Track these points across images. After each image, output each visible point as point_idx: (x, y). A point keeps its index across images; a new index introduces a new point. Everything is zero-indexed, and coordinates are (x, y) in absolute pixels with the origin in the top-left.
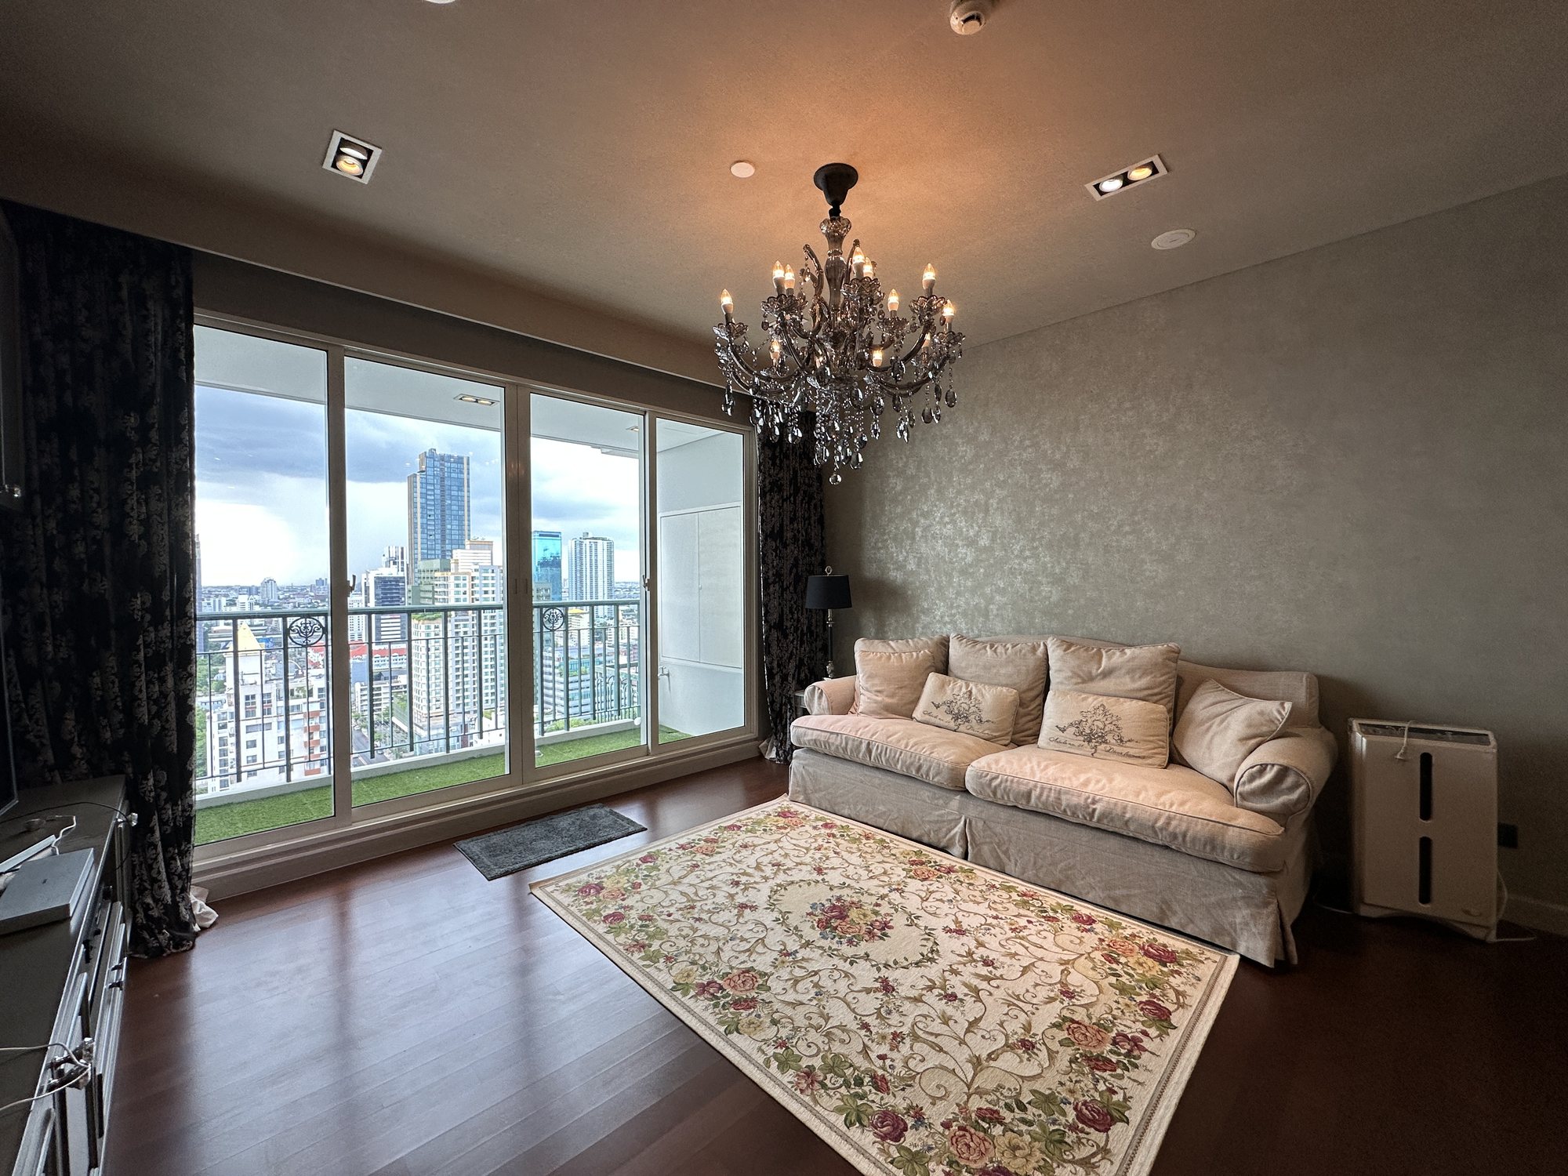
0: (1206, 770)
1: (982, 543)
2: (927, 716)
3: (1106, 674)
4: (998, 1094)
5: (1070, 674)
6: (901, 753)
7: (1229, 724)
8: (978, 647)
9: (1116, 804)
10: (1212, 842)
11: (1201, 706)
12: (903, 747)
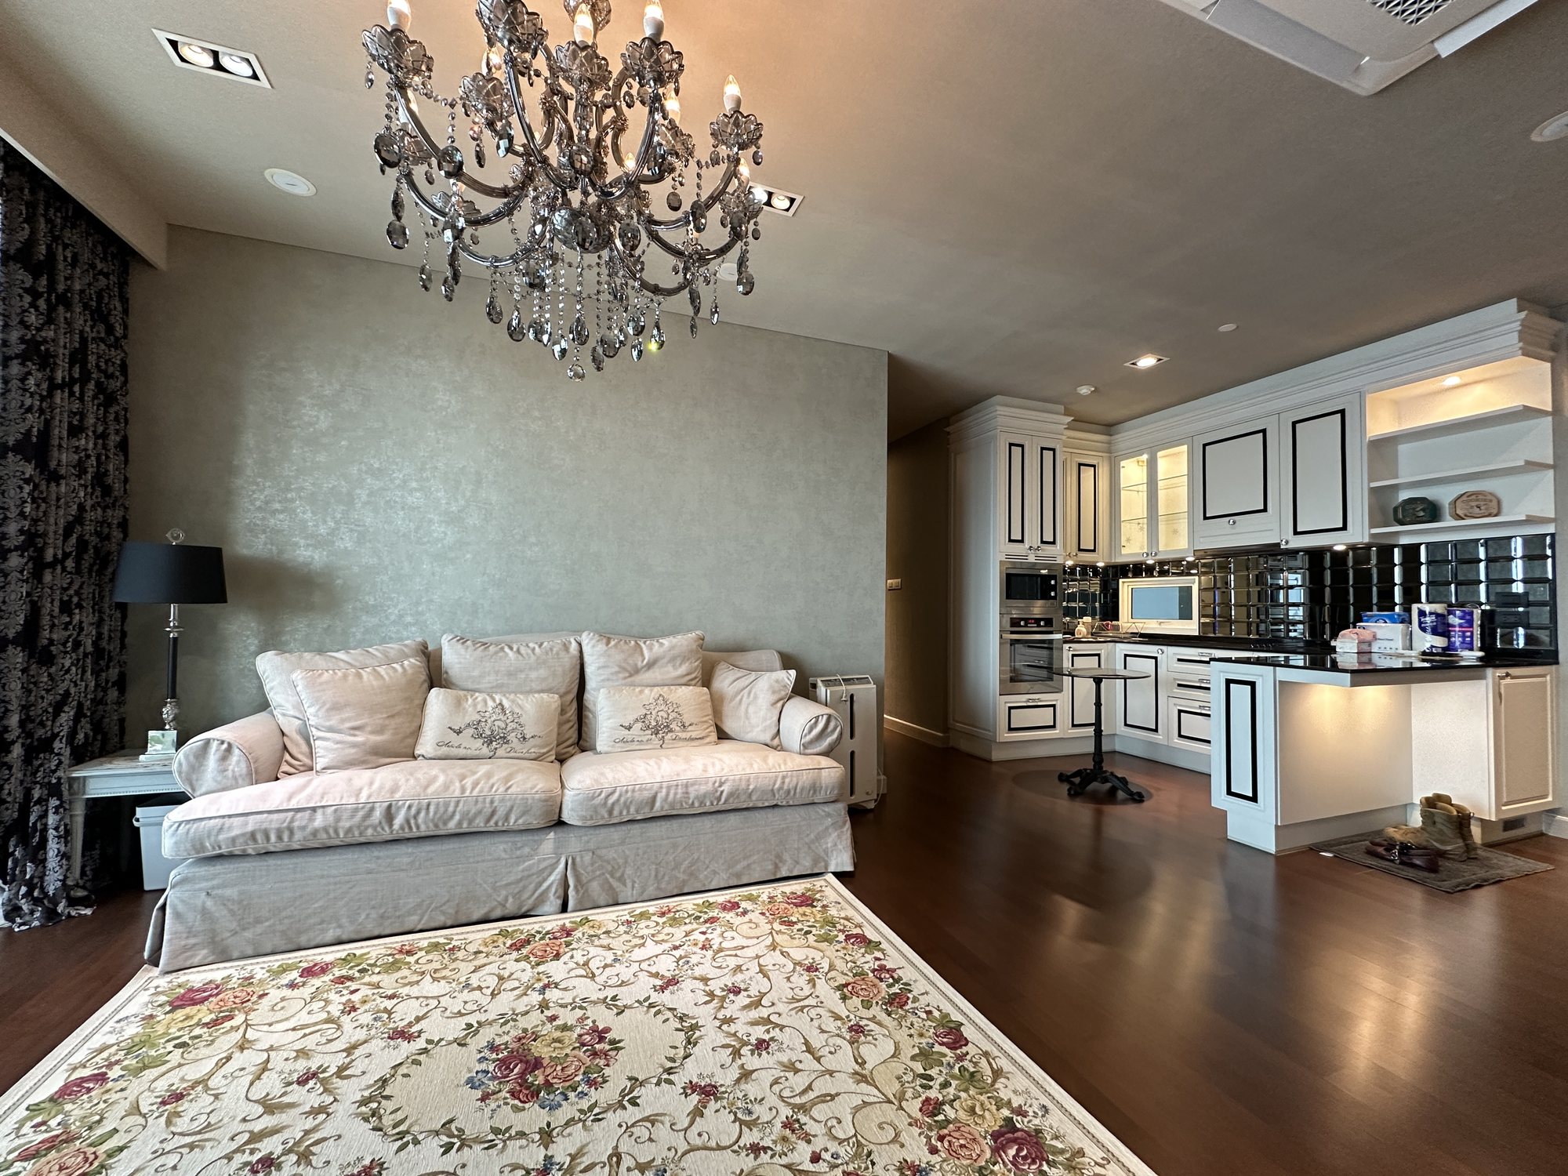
0: (749, 736)
1: (470, 522)
2: (444, 749)
3: (650, 665)
4: (907, 1085)
5: (617, 669)
6: (458, 802)
7: (756, 695)
8: (492, 649)
9: (740, 779)
10: (814, 788)
11: (727, 682)
12: (457, 793)
